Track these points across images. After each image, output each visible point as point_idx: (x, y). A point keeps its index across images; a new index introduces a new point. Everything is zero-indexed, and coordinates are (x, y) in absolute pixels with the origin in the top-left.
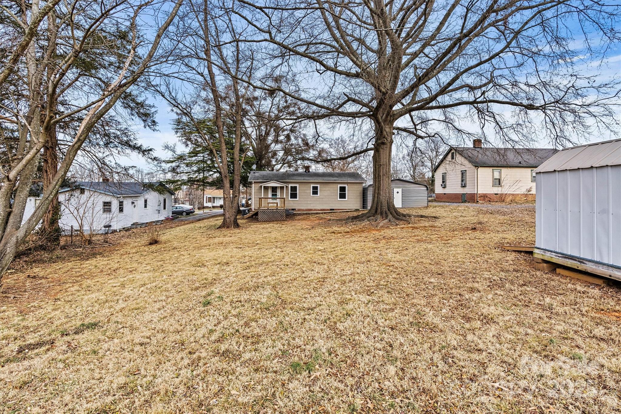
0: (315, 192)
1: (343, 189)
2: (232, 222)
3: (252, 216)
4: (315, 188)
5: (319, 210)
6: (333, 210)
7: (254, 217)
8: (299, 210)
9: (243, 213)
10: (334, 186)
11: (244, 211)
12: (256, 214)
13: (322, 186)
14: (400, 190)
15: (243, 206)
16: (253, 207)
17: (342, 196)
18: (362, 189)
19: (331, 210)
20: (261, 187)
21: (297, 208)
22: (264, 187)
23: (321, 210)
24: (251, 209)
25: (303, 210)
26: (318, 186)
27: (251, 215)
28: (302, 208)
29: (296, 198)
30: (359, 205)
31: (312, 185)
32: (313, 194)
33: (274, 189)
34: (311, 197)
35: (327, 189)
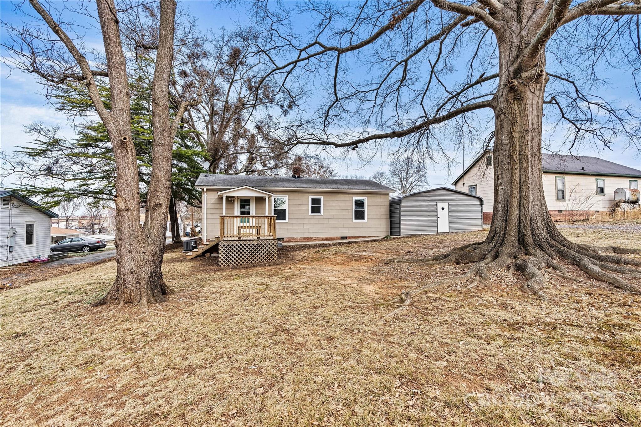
0: (316, 209)
1: (360, 204)
2: (144, 283)
3: (203, 254)
4: (316, 202)
5: (323, 240)
6: (346, 238)
7: (208, 255)
8: (290, 240)
9: (185, 247)
10: (347, 198)
11: (188, 243)
12: (214, 249)
13: (328, 198)
14: (446, 205)
15: (187, 235)
16: (204, 237)
17: (360, 215)
18: (388, 204)
19: (342, 238)
20: (222, 198)
21: (285, 236)
22: (228, 197)
23: (327, 239)
24: (200, 239)
25: (296, 240)
26: (322, 198)
27: (201, 251)
28: (295, 236)
29: (285, 219)
30: (384, 229)
31: (311, 197)
32: (313, 212)
33: (245, 202)
34: (310, 217)
35: (335, 203)
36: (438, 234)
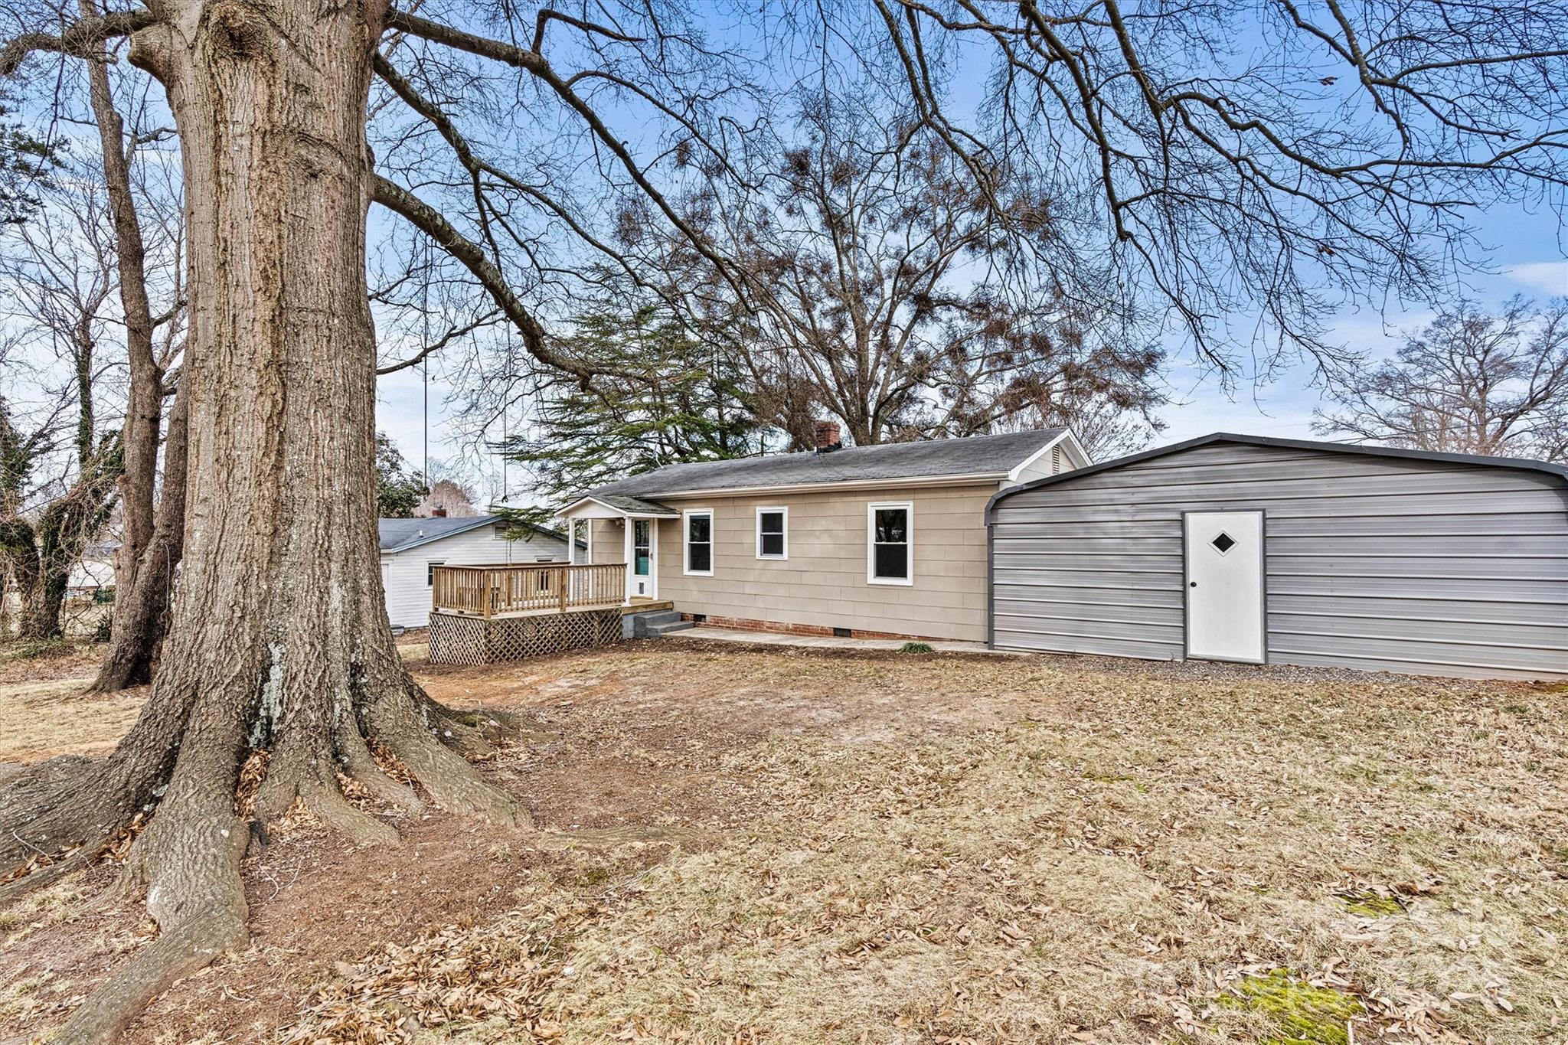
0: (772, 542)
1: (892, 523)
6: (847, 633)
8: (716, 623)
14: (1246, 528)
19: (839, 632)
23: (797, 630)
25: (731, 624)
26: (784, 510)
29: (708, 569)
31: (760, 510)
32: (764, 550)
34: (761, 565)
35: (822, 524)
36: (1189, 661)
